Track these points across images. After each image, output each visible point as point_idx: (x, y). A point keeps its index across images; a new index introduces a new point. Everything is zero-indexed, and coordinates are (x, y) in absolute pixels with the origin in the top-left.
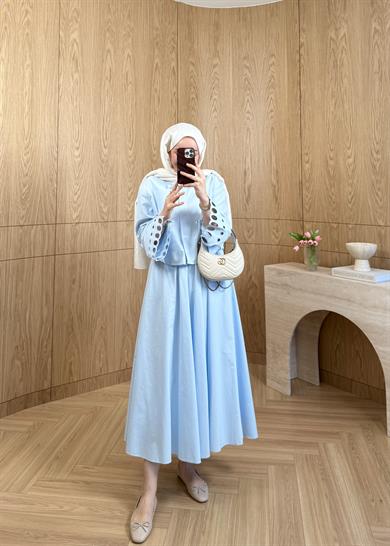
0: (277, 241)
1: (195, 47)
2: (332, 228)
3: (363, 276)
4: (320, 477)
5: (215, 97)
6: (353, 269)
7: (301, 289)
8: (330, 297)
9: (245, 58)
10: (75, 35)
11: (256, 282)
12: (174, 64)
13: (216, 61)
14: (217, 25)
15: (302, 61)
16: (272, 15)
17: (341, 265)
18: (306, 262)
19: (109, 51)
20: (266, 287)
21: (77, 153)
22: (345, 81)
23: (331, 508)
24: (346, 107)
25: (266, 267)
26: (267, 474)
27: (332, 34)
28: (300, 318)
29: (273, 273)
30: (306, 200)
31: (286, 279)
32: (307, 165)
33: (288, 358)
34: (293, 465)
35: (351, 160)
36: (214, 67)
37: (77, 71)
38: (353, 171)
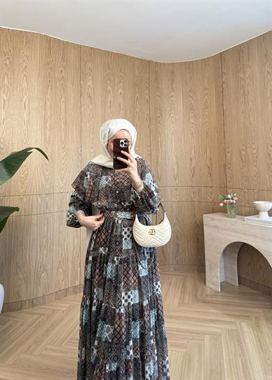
0: (211, 200)
1: (160, 86)
2: (244, 192)
3: (264, 222)
5: (172, 115)
6: (258, 217)
7: (225, 229)
8: (243, 234)
9: (189, 91)
10: (90, 83)
12: (147, 97)
13: (173, 94)
14: (173, 73)
15: (224, 92)
16: (205, 65)
17: (250, 215)
18: (229, 213)
19: (109, 91)
20: (205, 228)
21: (92, 151)
22: (251, 103)
24: (251, 119)
25: (204, 215)
26: (204, 340)
27: (242, 75)
28: (225, 246)
29: (209, 219)
30: (228, 175)
32: (229, 155)
34: (221, 335)
35: (255, 151)
36: (172, 97)
37: (91, 103)
38: (257, 157)
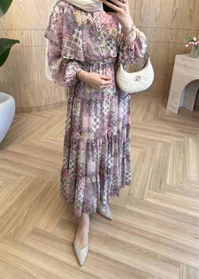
4: (181, 150)
7: (193, 69)
11: (171, 62)
20: (175, 66)
23: (183, 164)
25: (177, 56)
26: (157, 146)
28: (189, 82)
29: (181, 59)
31: (186, 63)
33: (180, 98)
34: (170, 144)
